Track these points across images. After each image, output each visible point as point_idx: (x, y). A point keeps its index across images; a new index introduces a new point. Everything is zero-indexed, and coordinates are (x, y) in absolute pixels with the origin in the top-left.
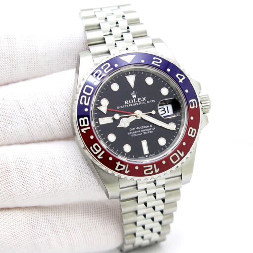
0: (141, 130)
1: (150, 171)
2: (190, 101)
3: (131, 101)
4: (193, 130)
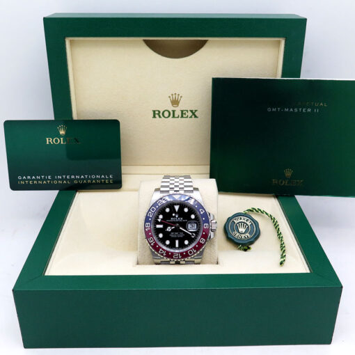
0: (177, 234)
1: (176, 257)
2: (204, 224)
4: (203, 240)
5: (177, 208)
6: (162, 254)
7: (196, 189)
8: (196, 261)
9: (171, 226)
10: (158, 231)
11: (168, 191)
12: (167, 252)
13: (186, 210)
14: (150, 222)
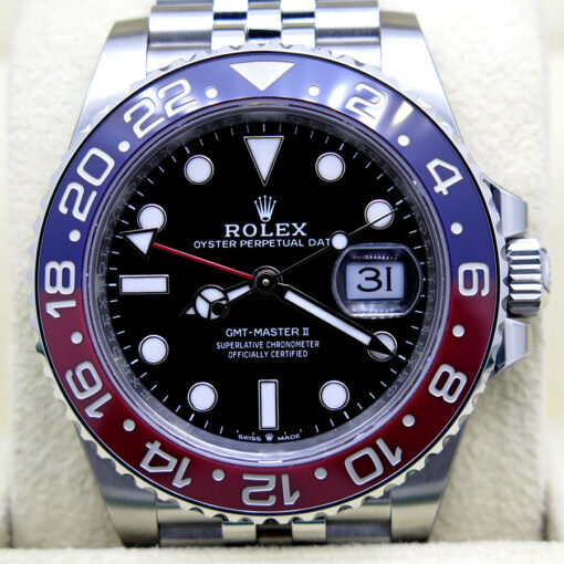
0: (266, 338)
1: (264, 496)
2: (463, 268)
3: (250, 230)
4: (453, 376)
5: (264, 152)
6: (164, 481)
7: (404, 24)
8: (403, 517)
9: (227, 283)
10: (132, 318)
11: (205, 37)
12: (200, 466)
13: (330, 167)
14: (75, 253)
